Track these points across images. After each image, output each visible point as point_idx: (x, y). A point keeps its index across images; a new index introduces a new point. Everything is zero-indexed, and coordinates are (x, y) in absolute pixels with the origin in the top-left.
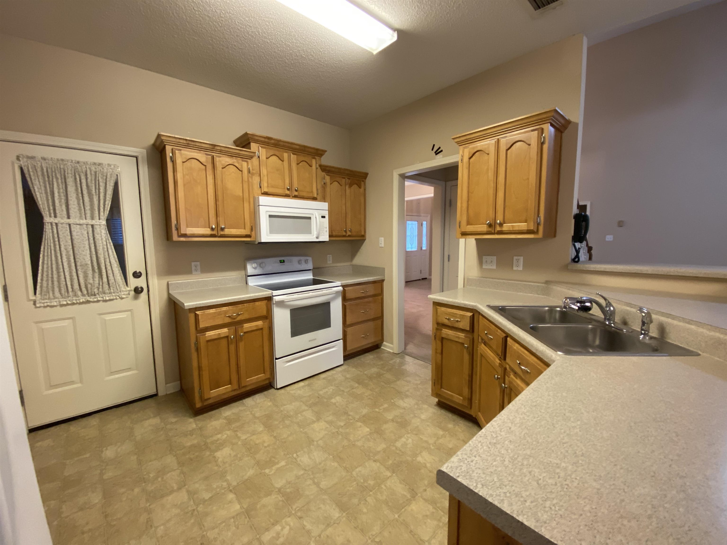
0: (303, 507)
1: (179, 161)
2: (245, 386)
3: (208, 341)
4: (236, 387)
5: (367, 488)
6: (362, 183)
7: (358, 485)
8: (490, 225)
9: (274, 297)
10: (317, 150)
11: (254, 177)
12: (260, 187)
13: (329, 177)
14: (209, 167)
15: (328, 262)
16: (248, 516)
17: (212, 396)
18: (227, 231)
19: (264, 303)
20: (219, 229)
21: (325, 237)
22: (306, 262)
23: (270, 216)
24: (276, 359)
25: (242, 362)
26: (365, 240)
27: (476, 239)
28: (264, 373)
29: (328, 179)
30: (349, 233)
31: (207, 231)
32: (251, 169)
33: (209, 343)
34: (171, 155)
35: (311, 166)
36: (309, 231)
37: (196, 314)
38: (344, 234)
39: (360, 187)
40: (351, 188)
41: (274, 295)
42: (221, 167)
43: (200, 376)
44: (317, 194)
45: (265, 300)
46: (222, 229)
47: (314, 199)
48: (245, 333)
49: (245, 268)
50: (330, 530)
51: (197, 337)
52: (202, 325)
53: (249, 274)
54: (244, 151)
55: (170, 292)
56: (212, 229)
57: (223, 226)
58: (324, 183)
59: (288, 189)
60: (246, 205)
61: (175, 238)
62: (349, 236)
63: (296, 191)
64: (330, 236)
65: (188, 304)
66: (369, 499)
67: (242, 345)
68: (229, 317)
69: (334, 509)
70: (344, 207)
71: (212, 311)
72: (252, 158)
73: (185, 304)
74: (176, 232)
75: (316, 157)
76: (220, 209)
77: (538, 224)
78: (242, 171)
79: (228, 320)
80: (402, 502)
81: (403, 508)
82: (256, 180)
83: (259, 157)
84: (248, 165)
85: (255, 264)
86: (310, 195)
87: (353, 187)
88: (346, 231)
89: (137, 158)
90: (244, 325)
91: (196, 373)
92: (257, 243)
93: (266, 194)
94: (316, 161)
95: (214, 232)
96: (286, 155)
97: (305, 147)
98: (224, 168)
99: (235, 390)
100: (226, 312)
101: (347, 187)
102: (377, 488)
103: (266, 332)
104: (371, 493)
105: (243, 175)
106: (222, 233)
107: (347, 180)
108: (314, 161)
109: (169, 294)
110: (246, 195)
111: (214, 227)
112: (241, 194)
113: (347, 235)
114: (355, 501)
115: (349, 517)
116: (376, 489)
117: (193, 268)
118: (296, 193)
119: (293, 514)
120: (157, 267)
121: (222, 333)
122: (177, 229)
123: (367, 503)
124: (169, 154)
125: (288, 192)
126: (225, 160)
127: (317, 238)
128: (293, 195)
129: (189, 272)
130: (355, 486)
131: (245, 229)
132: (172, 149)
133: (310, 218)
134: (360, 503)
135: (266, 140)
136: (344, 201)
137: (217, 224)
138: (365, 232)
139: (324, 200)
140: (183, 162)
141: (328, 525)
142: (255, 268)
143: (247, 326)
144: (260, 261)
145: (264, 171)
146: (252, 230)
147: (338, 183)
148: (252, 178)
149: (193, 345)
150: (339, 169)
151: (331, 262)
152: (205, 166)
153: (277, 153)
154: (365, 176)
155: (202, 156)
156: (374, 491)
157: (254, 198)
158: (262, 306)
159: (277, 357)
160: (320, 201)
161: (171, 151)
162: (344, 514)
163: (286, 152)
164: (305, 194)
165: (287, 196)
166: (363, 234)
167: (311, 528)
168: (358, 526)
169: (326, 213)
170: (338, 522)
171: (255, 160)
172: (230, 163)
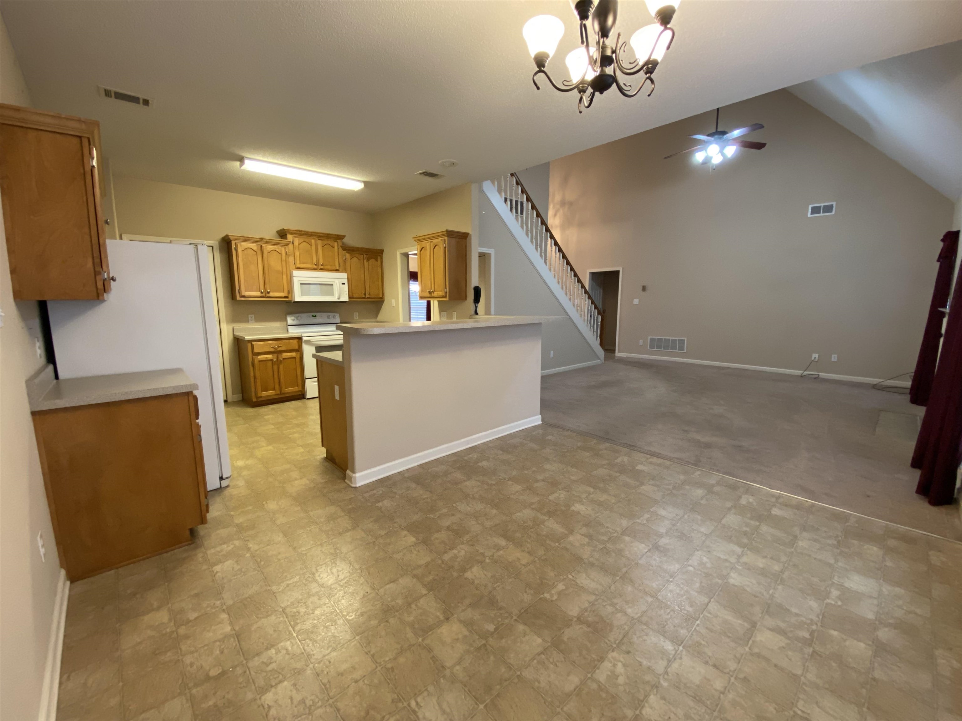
1: (240, 250)
2: (284, 394)
3: (260, 361)
4: (278, 392)
6: (379, 258)
8: (430, 292)
9: (303, 338)
10: (338, 236)
11: (290, 257)
12: (295, 264)
13: (349, 254)
14: (259, 252)
15: (355, 318)
17: (262, 395)
18: (272, 294)
19: (296, 341)
20: (266, 293)
21: (345, 298)
22: (334, 317)
23: (301, 284)
24: (306, 379)
25: (282, 377)
26: (383, 301)
27: (438, 301)
28: (298, 387)
29: (348, 256)
30: (367, 296)
31: (259, 294)
32: (288, 252)
33: (261, 363)
34: (235, 246)
35: (334, 247)
36: (332, 294)
37: (252, 344)
38: (364, 296)
39: (377, 260)
40: (369, 262)
41: (303, 336)
42: (267, 252)
43: (255, 382)
44: (340, 266)
45: (297, 339)
46: (268, 293)
47: (337, 271)
48: (284, 359)
49: (286, 320)
51: (253, 358)
52: (256, 351)
53: (289, 324)
54: (283, 241)
55: (235, 334)
56: (262, 293)
57: (269, 291)
58: (345, 259)
59: (315, 265)
60: (285, 277)
61: (238, 298)
62: (368, 298)
63: (322, 265)
64: (349, 298)
65: (247, 338)
67: (281, 367)
68: (273, 347)
70: (363, 276)
71: (262, 343)
72: (288, 245)
73: (246, 338)
74: (239, 294)
75: (338, 240)
76: (267, 281)
77: (446, 293)
78: (281, 254)
79: (272, 350)
82: (291, 259)
83: (293, 244)
84: (285, 250)
85: (293, 317)
86: (334, 268)
87: (371, 260)
88: (365, 294)
89: (212, 247)
90: (283, 354)
91: (252, 380)
92: (293, 302)
93: (298, 268)
94: (338, 244)
95: (263, 295)
96: (313, 241)
97: (328, 234)
98: (269, 253)
99: (278, 394)
100: (270, 344)
101: (365, 261)
103: (298, 360)
105: (282, 257)
106: (268, 295)
107: (365, 256)
108: (336, 244)
109: (234, 334)
110: (284, 270)
111: (263, 291)
112: (281, 269)
113: (367, 297)
117: (250, 318)
118: (322, 267)
120: (226, 317)
121: (268, 357)
122: (239, 293)
124: (233, 246)
125: (315, 267)
126: (270, 247)
127: (339, 299)
128: (320, 268)
129: (247, 321)
131: (284, 292)
132: (236, 243)
133: (332, 285)
135: (298, 232)
136: (363, 272)
137: (265, 289)
138: (383, 294)
139: (345, 271)
140: (242, 251)
142: (293, 320)
143: (285, 355)
144: (297, 315)
145: (297, 253)
146: (289, 293)
147: (357, 258)
148: (288, 258)
149: (250, 363)
150: (358, 248)
151: (358, 318)
152: (256, 252)
153: (306, 240)
154: (382, 251)
155: (254, 246)
157: (290, 271)
158: (295, 342)
159: (307, 378)
160: (342, 272)
161: (234, 244)
163: (313, 239)
164: (329, 267)
165: (315, 269)
166: (381, 296)
169: (346, 281)
171: (291, 246)
172: (273, 249)
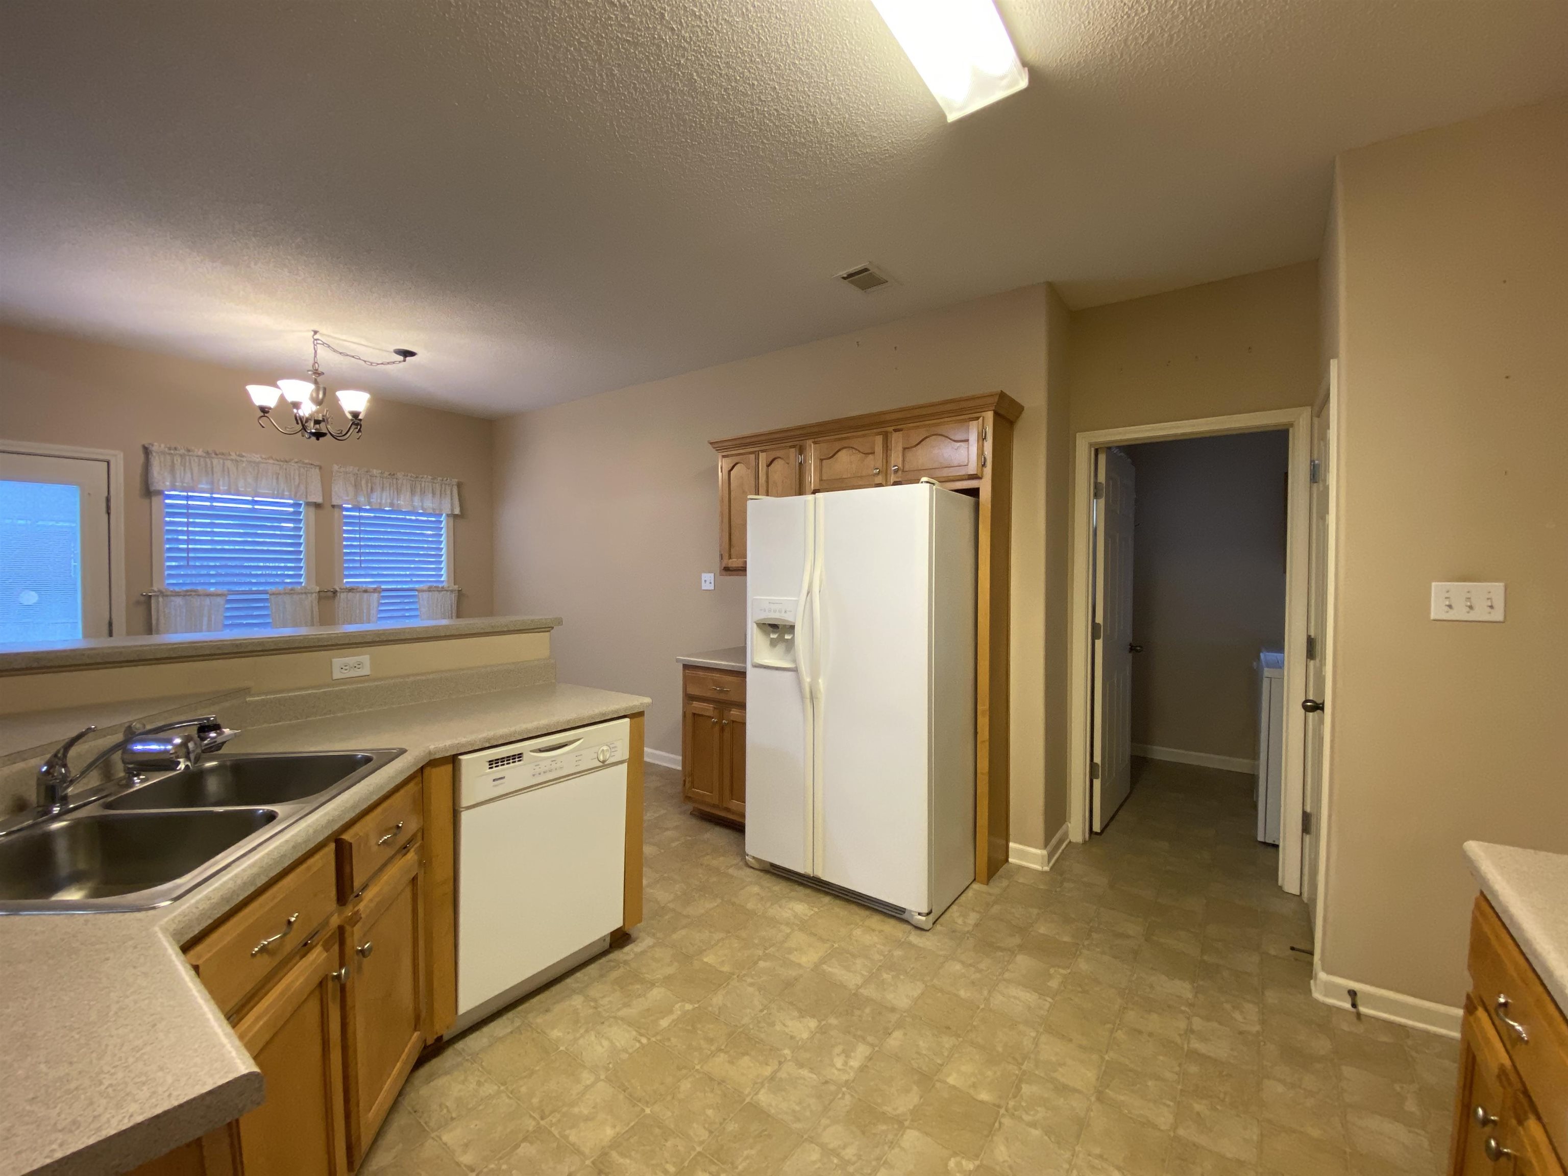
0: (831, 1101)
5: (711, 1161)
7: (732, 1163)
16: (918, 1071)
50: (768, 1071)
66: (704, 1135)
69: (770, 1105)
80: (632, 1140)
81: (633, 1127)
102: (686, 1164)
104: (699, 1149)
114: (732, 1127)
115: (739, 1096)
116: (687, 1162)
119: (843, 1087)
123: (707, 1126)
130: (740, 1160)
134: (721, 1124)
141: (772, 1078)
156: (693, 1154)
162: (748, 1100)
167: (800, 1071)
168: (719, 1084)
170: (756, 1086)
